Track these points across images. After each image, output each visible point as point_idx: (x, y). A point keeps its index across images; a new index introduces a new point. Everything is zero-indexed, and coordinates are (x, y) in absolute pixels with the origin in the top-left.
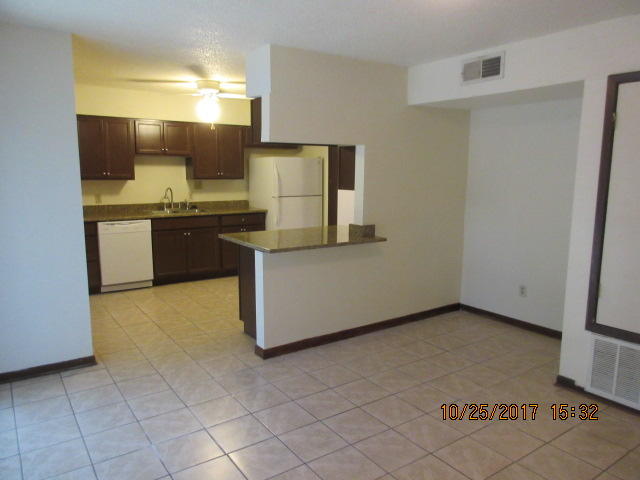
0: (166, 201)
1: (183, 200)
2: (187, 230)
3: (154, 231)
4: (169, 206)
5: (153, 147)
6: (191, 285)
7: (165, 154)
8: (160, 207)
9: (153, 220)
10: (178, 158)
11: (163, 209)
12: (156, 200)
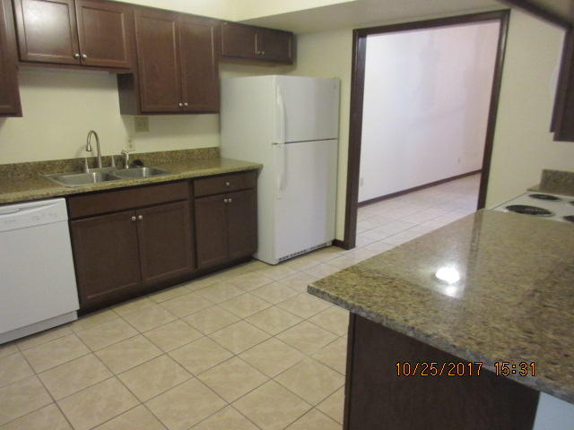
0: (86, 155)
1: (119, 153)
2: (135, 210)
3: (72, 220)
4: (94, 163)
5: (56, 52)
6: (146, 303)
7: (81, 65)
8: (77, 166)
9: (68, 197)
10: (105, 73)
11: (82, 170)
12: (69, 154)
